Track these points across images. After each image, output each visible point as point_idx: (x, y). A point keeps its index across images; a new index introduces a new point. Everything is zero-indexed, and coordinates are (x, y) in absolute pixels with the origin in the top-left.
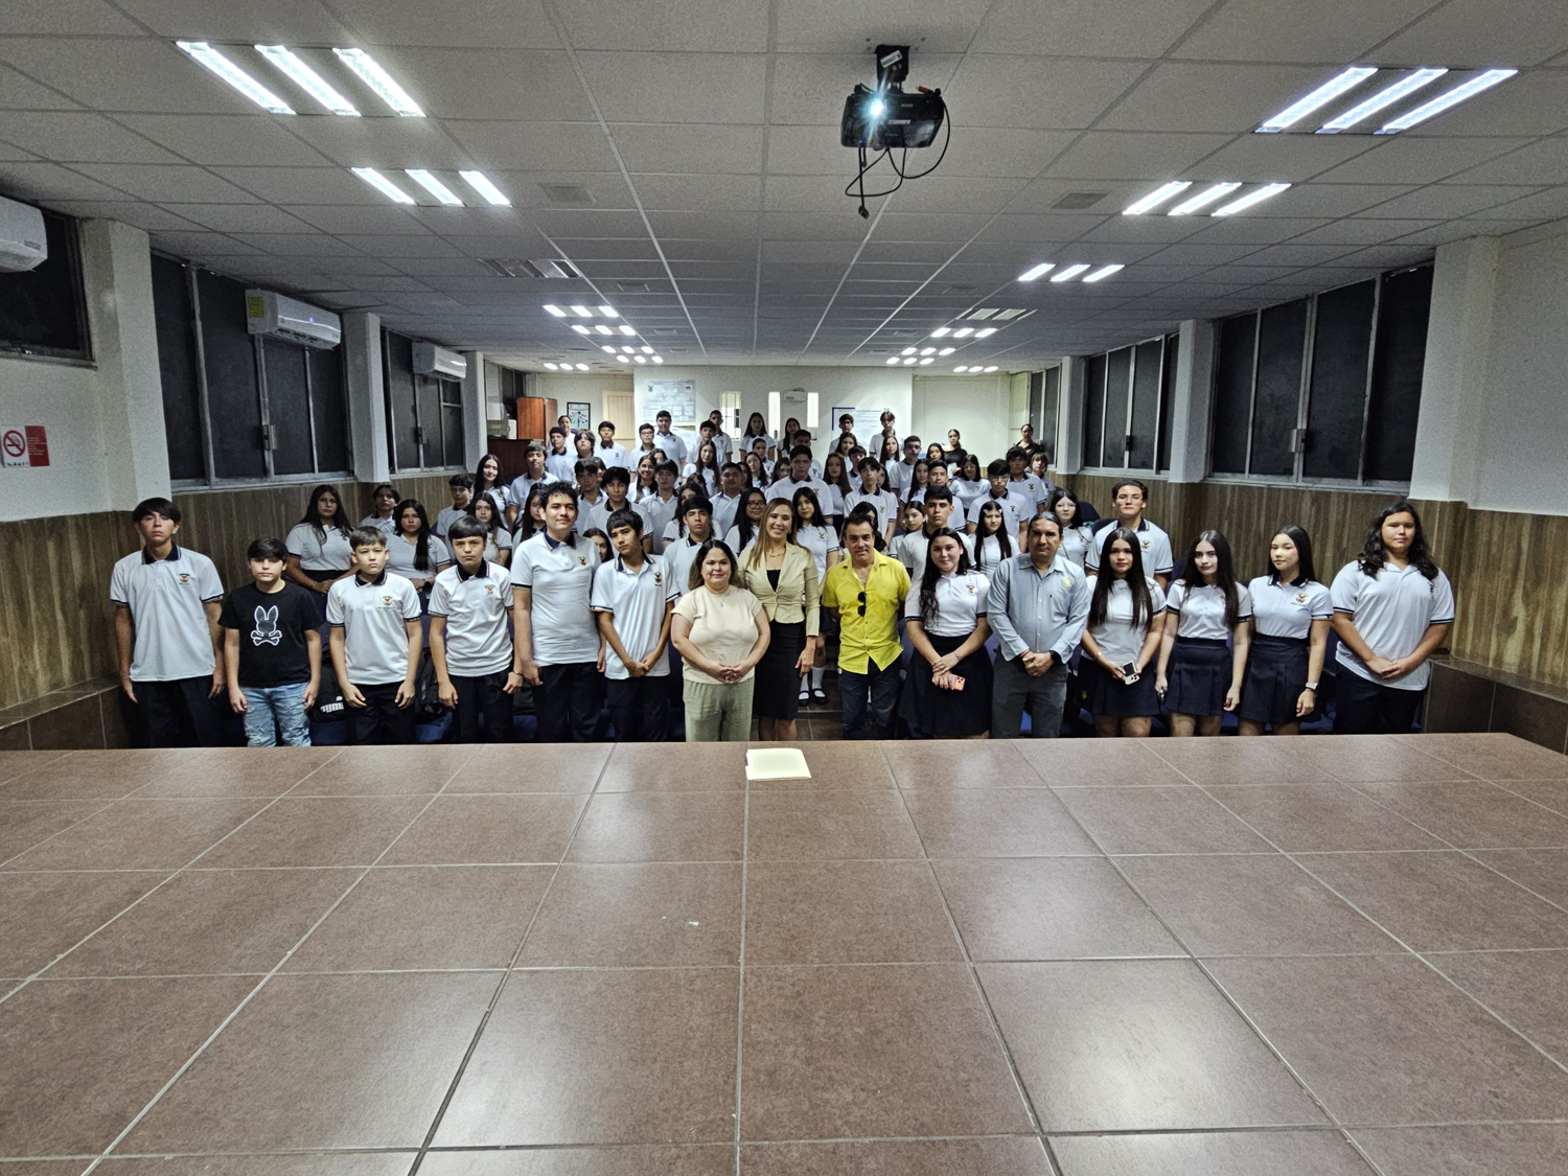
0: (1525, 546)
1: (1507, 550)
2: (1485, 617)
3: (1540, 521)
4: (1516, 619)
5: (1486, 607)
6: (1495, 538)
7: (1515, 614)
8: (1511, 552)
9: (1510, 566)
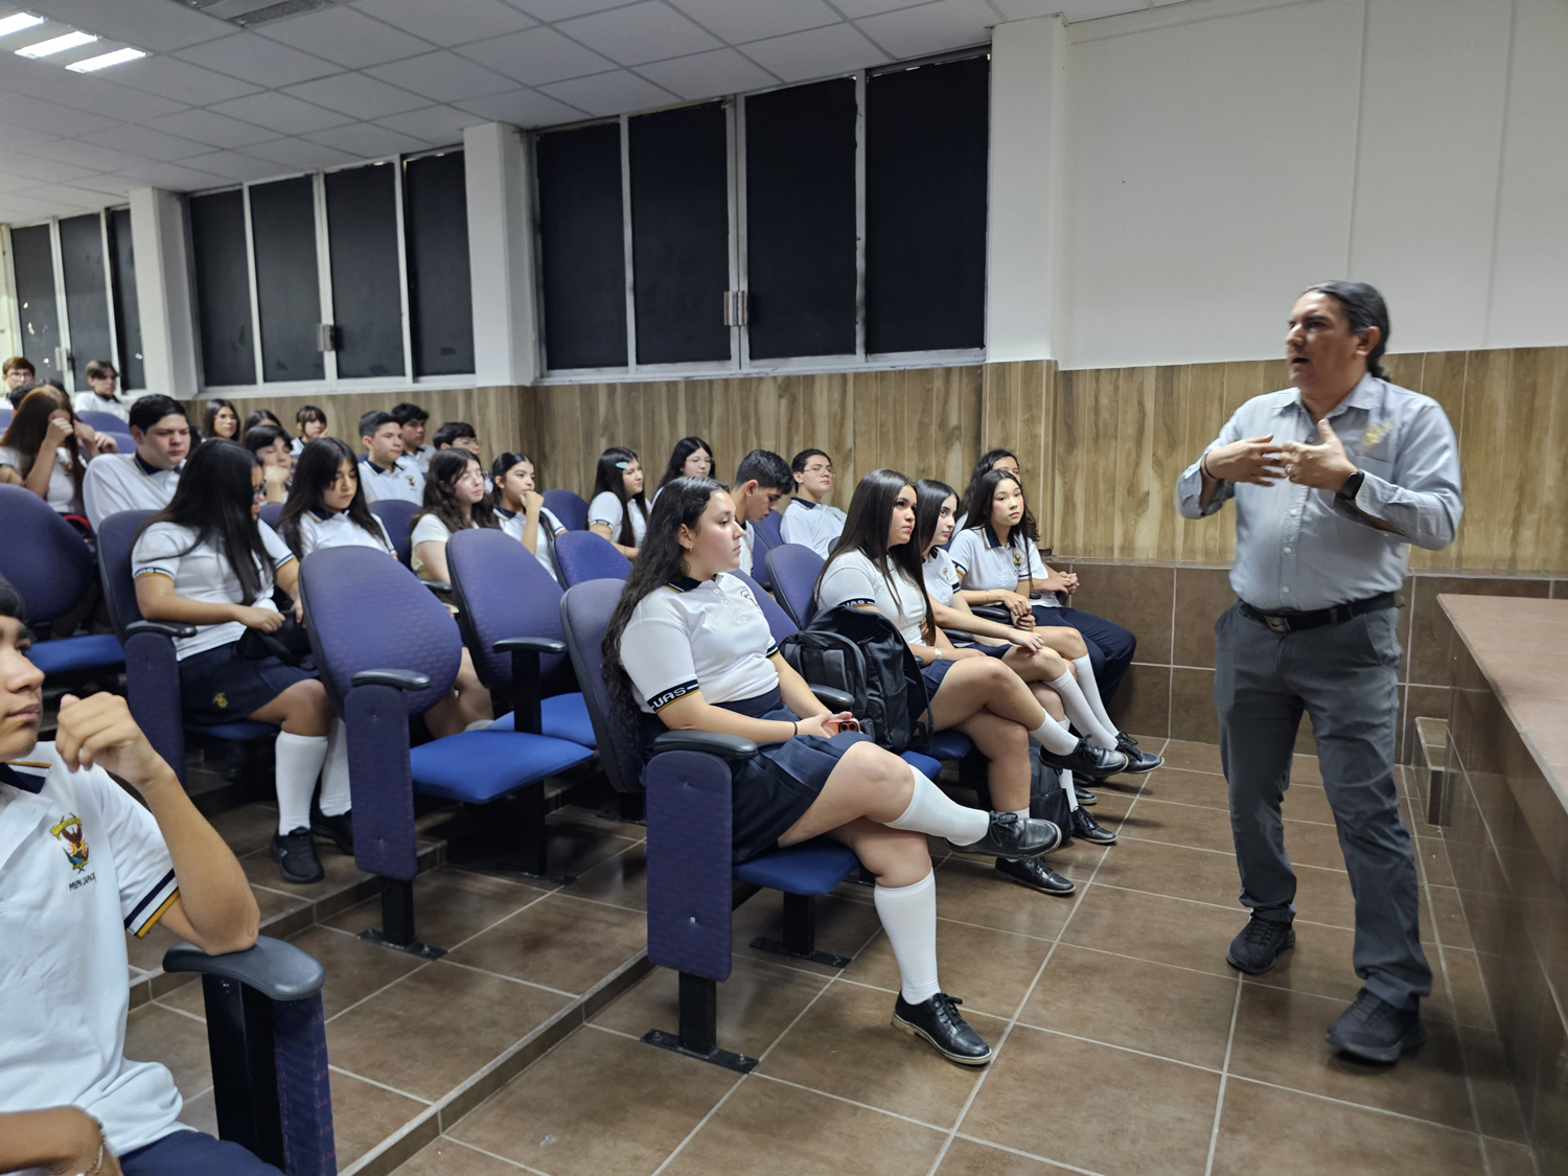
0: (1150, 406)
1: (1125, 412)
2: (1102, 499)
3: (1168, 373)
4: (1148, 494)
5: (1102, 487)
6: (1104, 401)
7: (1145, 487)
8: (1131, 415)
9: (1131, 431)
